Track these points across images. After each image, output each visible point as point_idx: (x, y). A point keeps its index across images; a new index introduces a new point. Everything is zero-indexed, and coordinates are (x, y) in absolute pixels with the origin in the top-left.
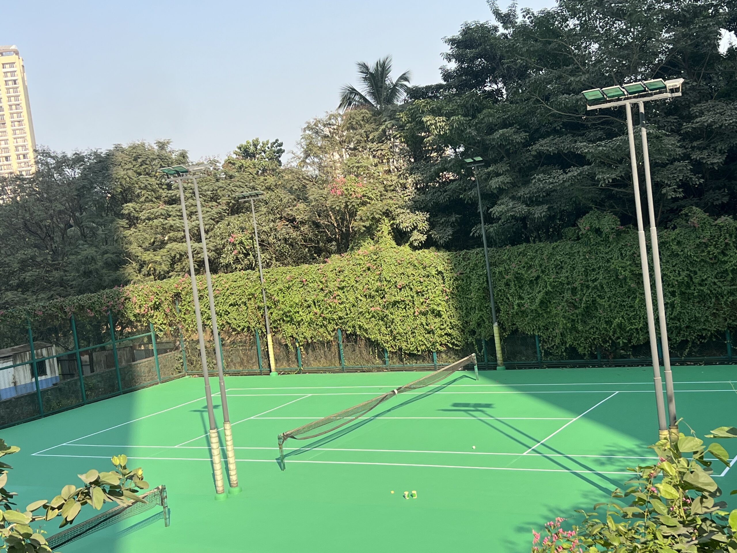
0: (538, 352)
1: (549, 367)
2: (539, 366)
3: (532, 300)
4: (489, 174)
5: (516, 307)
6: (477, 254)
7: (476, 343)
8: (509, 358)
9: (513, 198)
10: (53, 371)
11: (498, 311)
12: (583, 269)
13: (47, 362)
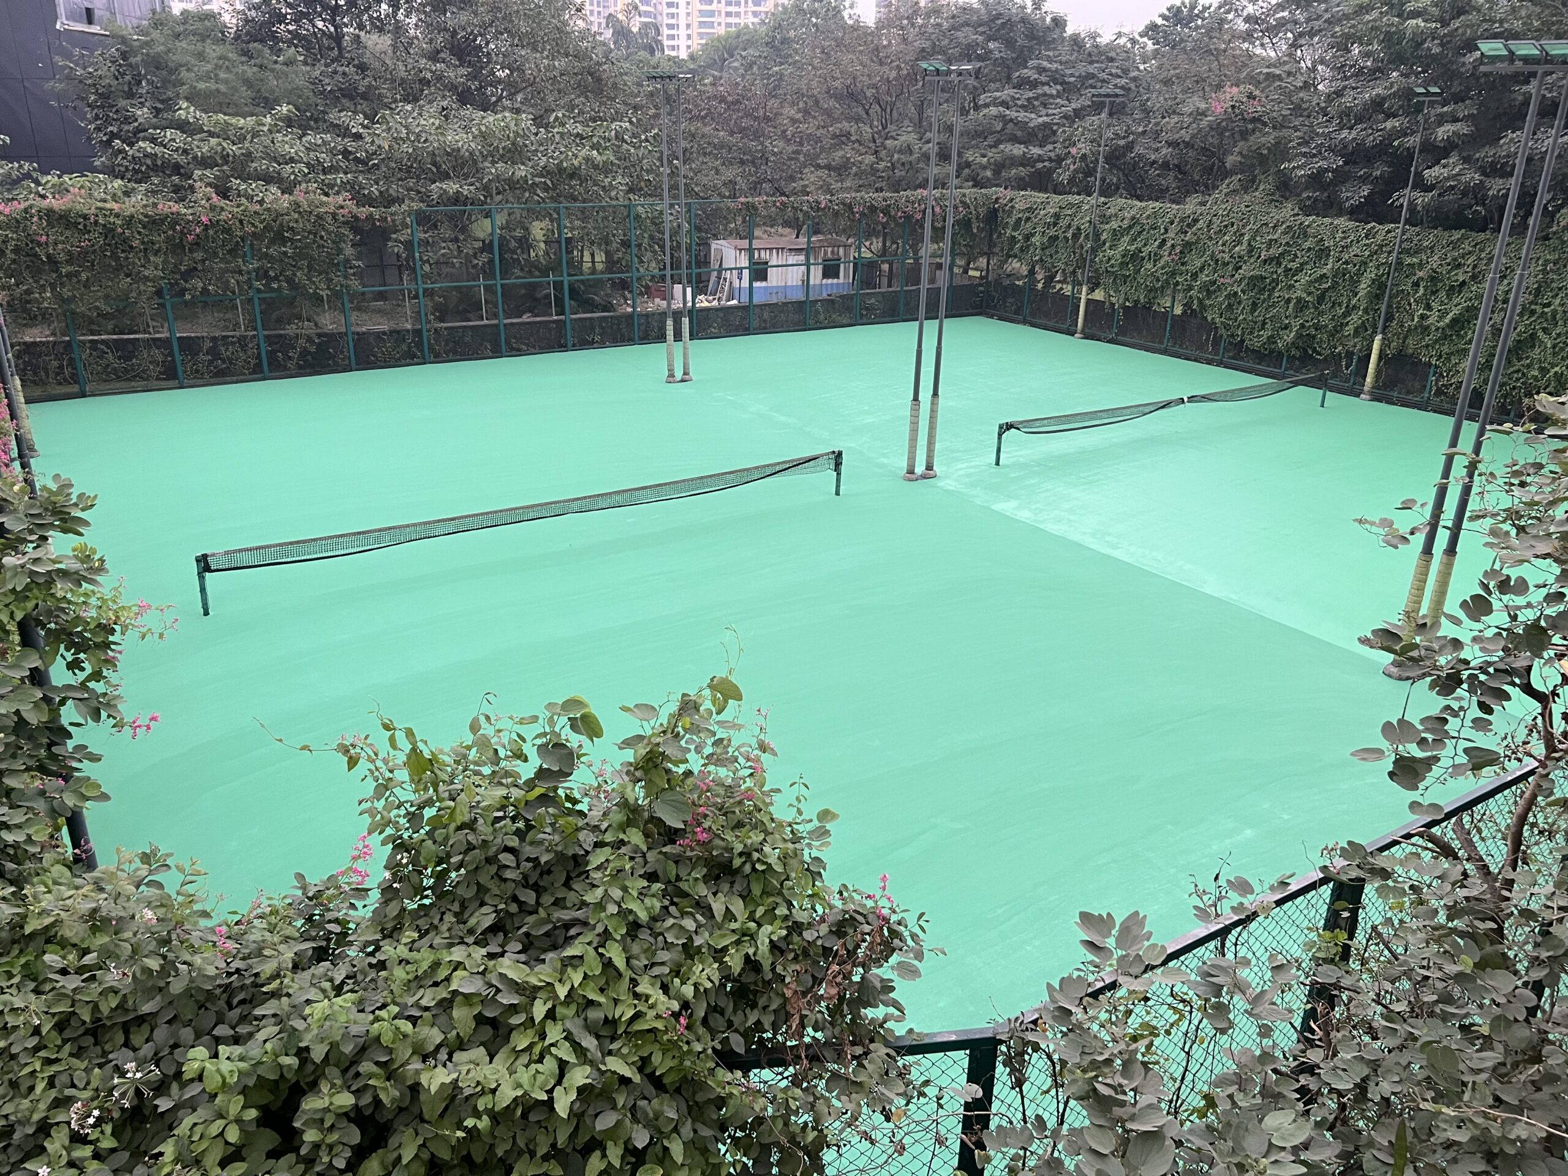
0: (1428, 387)
1: (1435, 412)
2: (1422, 407)
3: (1443, 315)
4: (1442, 115)
5: (1416, 320)
6: (1389, 232)
7: (1346, 356)
8: (1385, 387)
9: (1466, 160)
10: (846, 276)
11: (1389, 318)
12: (1536, 286)
13: (842, 266)
